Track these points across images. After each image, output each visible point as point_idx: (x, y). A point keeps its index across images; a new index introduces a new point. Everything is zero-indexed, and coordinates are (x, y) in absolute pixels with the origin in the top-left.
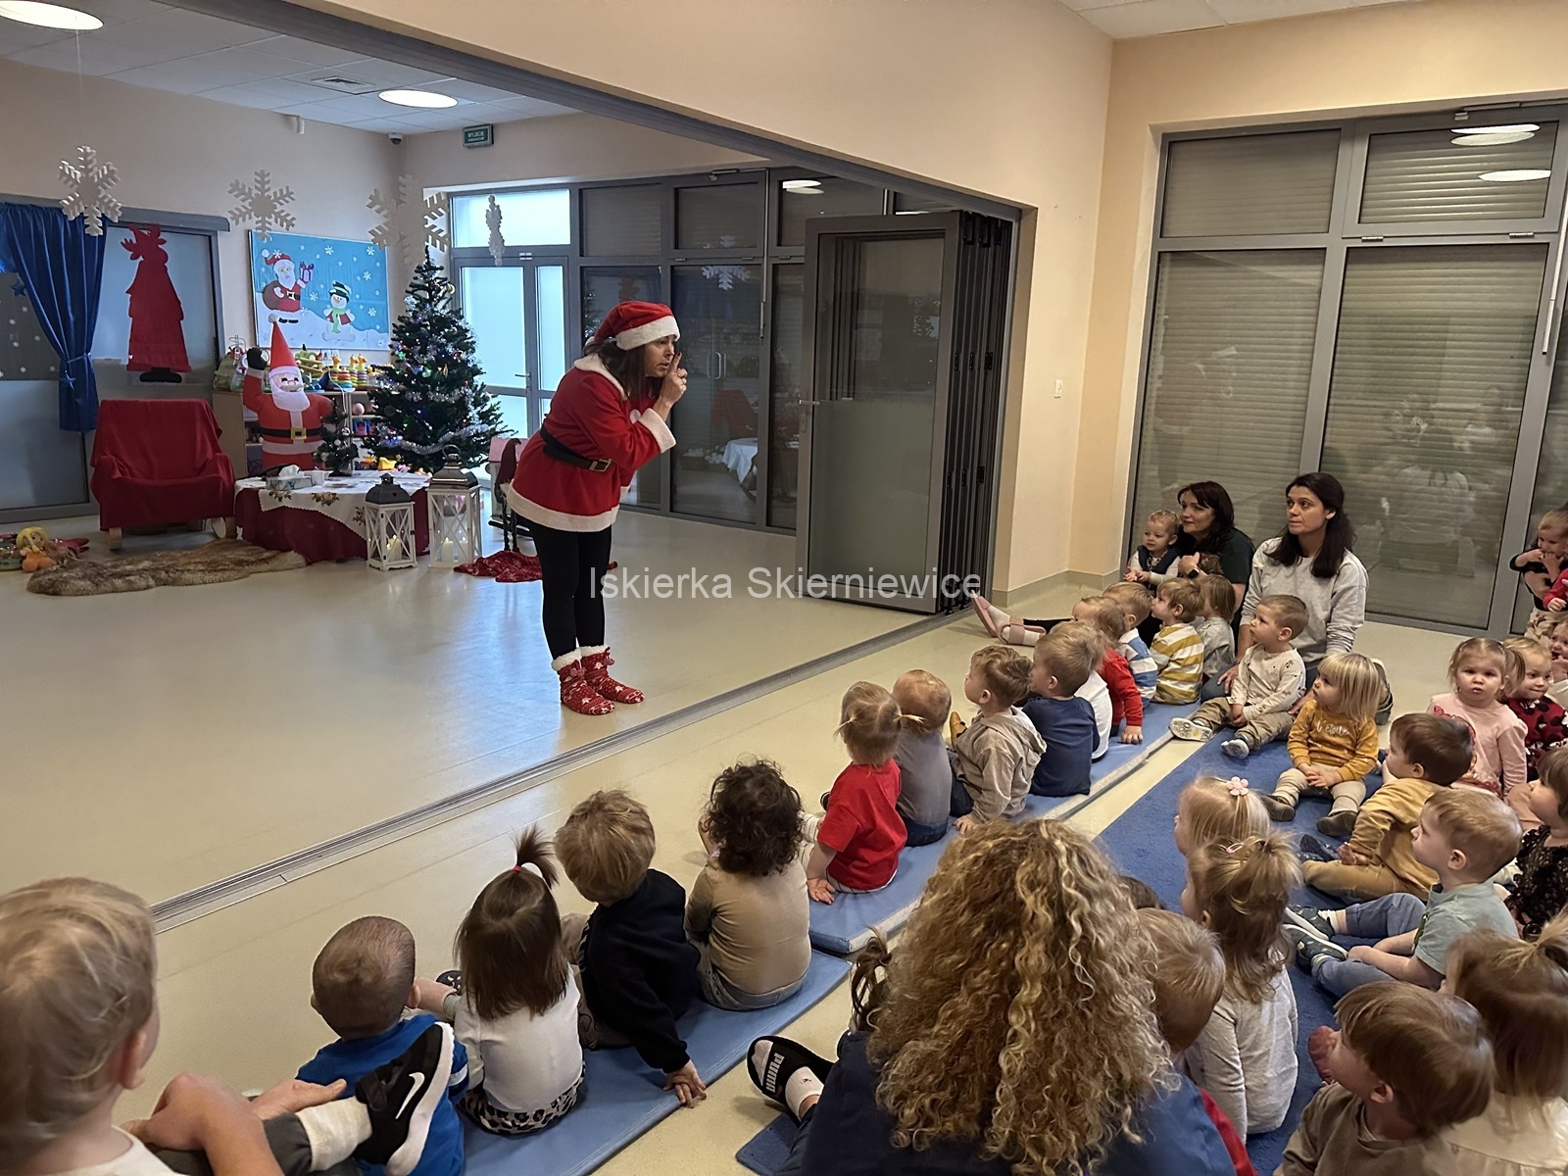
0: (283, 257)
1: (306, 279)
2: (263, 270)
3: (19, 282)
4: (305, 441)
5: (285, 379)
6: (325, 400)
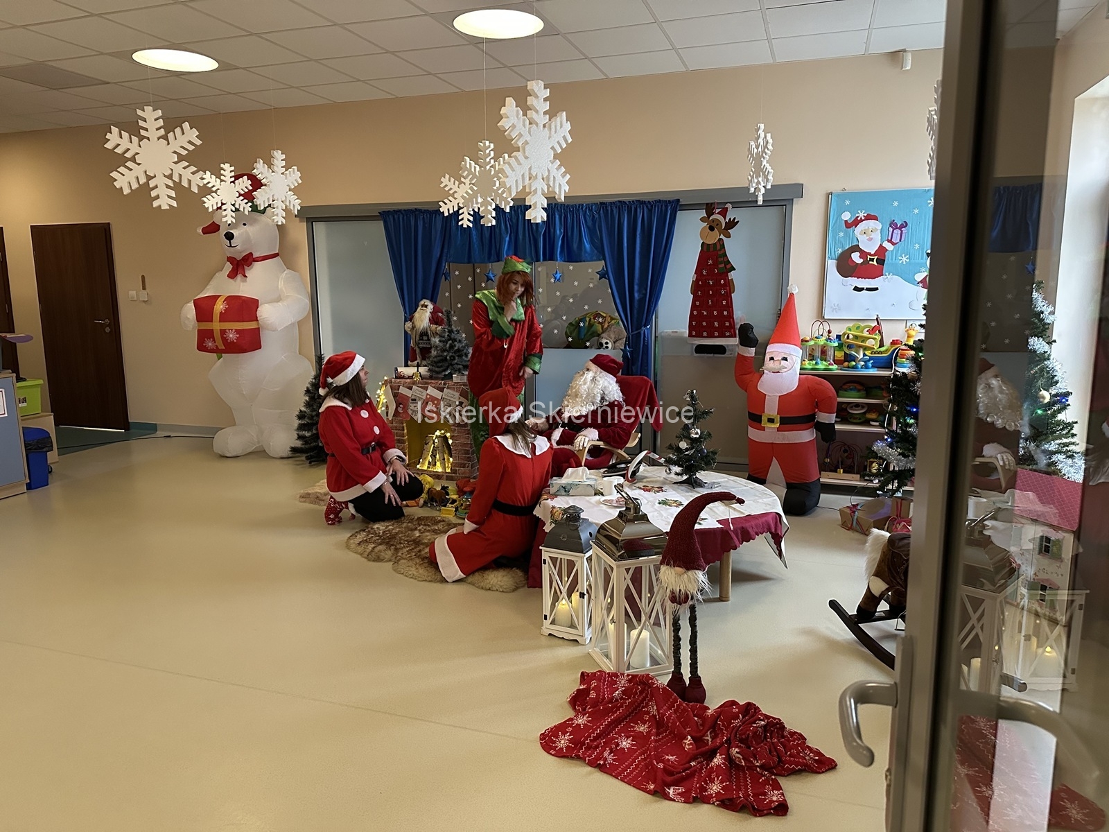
0: (868, 217)
1: (896, 239)
2: (841, 234)
3: (603, 269)
4: (779, 430)
5: (772, 359)
6: (821, 384)
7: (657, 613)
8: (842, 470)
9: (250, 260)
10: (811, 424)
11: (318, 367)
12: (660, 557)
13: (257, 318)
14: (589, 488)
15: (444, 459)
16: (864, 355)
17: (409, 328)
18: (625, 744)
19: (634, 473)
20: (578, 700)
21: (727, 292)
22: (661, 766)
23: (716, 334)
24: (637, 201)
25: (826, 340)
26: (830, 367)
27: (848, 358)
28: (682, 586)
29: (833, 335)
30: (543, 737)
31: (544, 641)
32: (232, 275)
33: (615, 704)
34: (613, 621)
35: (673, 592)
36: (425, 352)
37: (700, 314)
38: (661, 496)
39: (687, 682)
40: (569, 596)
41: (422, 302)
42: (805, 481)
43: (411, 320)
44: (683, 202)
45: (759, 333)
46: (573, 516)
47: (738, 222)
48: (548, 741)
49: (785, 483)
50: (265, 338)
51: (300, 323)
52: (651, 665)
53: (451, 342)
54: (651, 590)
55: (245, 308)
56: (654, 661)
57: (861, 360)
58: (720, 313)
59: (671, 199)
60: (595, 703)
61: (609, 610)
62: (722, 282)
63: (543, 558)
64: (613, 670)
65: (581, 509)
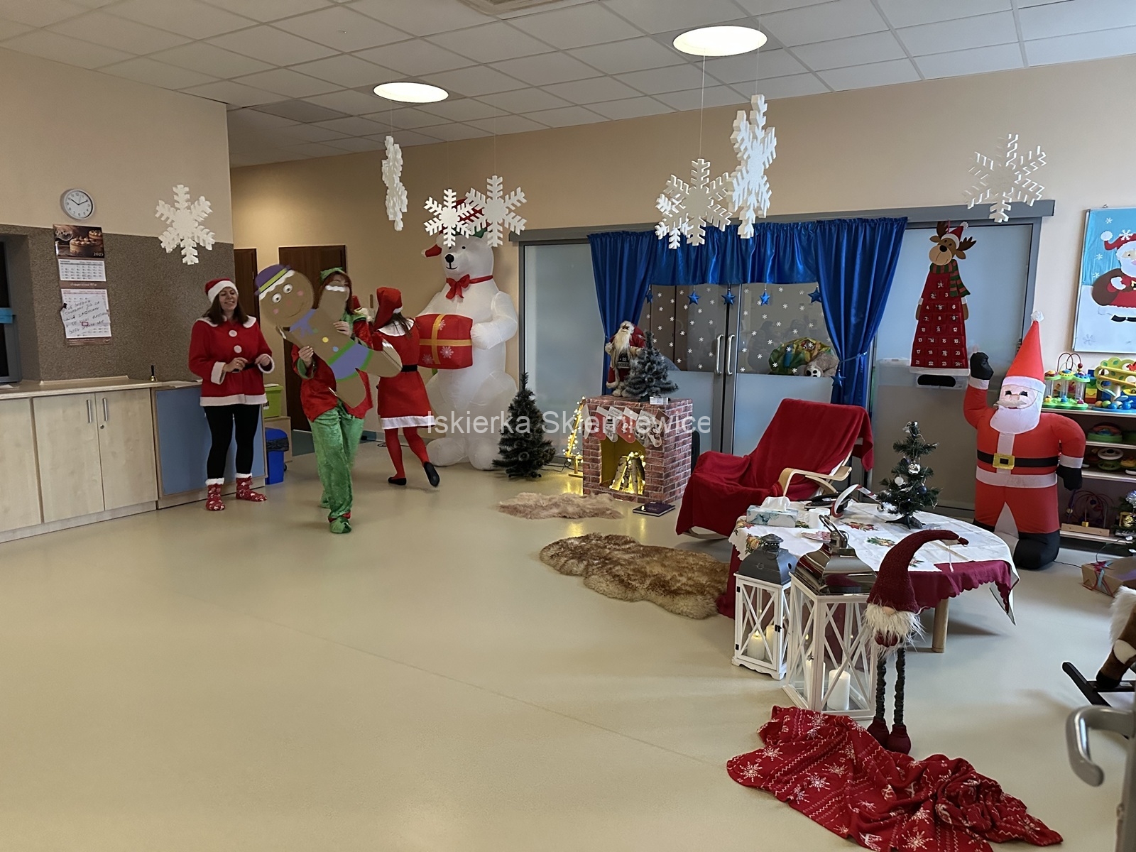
0: (1134, 238)
2: (1100, 256)
3: (816, 291)
4: (1013, 472)
5: (1009, 393)
6: (1066, 423)
7: (861, 656)
8: (1087, 523)
9: (467, 282)
10: (1053, 468)
11: (522, 384)
12: (867, 596)
13: (470, 336)
14: (791, 519)
15: (637, 481)
16: (1123, 394)
17: (609, 349)
18: (818, 783)
19: (841, 508)
20: (768, 733)
21: (959, 318)
22: (857, 810)
23: (945, 364)
24: (858, 219)
25: (1076, 375)
26: (1079, 405)
27: (1102, 396)
28: (890, 627)
29: (1085, 370)
30: (730, 764)
31: (735, 671)
32: (450, 296)
33: (809, 742)
34: (810, 657)
35: (879, 633)
36: (624, 374)
37: (926, 341)
38: (871, 534)
39: (890, 730)
40: (764, 628)
41: (623, 324)
42: (1041, 532)
43: (611, 341)
44: (911, 220)
45: (994, 363)
46: (771, 546)
47: (975, 242)
48: (736, 769)
49: (1017, 532)
50: (477, 356)
51: (507, 342)
52: (850, 709)
53: (649, 364)
54: (855, 632)
55: (460, 327)
56: (854, 705)
57: (1118, 399)
58: (950, 341)
59: (898, 217)
60: (788, 738)
61: (807, 647)
62: (954, 307)
63: (737, 585)
64: (808, 708)
65: (780, 539)
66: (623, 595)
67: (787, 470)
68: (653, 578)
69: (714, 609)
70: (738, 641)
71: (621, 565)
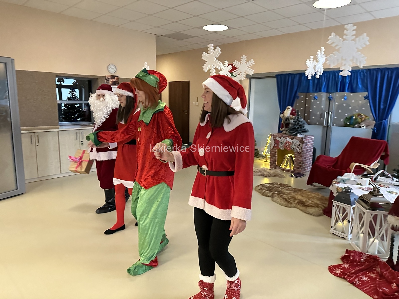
3: (367, 95)
7: (383, 235)
12: (388, 212)
14: (354, 182)
15: (291, 165)
17: (282, 116)
18: (365, 279)
19: (375, 179)
20: (344, 259)
22: (381, 290)
24: (385, 68)
28: (397, 224)
30: (330, 267)
31: (331, 235)
33: (361, 264)
34: (362, 233)
35: (393, 226)
36: (287, 125)
38: (388, 189)
40: (343, 221)
41: (288, 107)
43: (283, 113)
46: (348, 191)
48: (332, 269)
52: (378, 254)
53: (298, 122)
54: (381, 226)
56: (379, 252)
60: (352, 261)
61: (361, 229)
63: (333, 204)
64: (360, 251)
65: (351, 188)
66: (287, 205)
67: (353, 163)
68: (298, 200)
69: (322, 213)
70: (333, 224)
71: (286, 194)
